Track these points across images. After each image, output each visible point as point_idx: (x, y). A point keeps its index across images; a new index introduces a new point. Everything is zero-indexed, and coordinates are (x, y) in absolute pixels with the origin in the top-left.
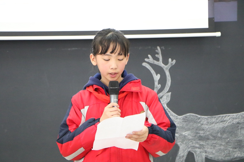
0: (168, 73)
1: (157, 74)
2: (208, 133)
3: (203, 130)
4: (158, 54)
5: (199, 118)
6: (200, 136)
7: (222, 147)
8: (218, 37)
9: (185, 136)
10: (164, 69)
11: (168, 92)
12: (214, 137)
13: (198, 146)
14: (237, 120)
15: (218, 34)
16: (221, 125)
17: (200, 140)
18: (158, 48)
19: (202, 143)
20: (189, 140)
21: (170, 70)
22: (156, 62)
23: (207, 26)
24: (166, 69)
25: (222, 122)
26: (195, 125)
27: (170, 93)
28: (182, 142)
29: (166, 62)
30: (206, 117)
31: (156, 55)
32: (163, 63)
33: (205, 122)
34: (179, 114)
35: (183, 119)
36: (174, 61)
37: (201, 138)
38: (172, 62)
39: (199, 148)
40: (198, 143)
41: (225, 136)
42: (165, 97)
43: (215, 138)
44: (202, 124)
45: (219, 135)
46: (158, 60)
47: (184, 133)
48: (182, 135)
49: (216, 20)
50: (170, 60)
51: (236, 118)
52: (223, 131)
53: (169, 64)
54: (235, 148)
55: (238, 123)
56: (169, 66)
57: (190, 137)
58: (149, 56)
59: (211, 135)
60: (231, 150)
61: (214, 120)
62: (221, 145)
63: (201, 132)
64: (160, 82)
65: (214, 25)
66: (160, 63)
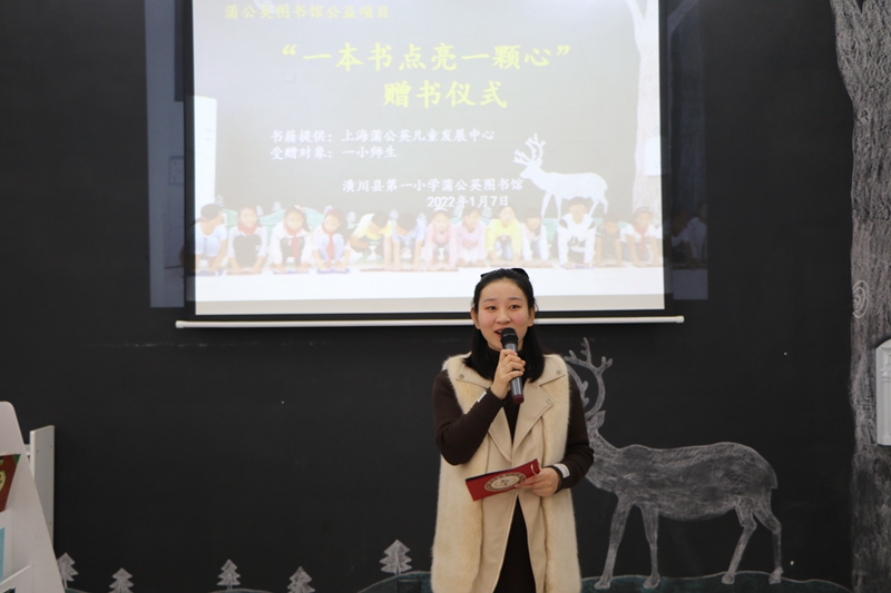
0: (600, 380)
1: (583, 382)
2: (663, 476)
3: (656, 471)
4: (584, 349)
5: (650, 452)
6: (651, 481)
7: (686, 499)
8: (680, 324)
9: (627, 481)
10: (595, 373)
11: (601, 410)
12: (672, 482)
13: (647, 496)
14: (709, 456)
15: (680, 319)
16: (683, 464)
17: (651, 487)
18: (585, 339)
19: (654, 492)
20: (634, 487)
21: (604, 376)
22: (581, 363)
23: (661, 306)
24: (598, 372)
25: (685, 458)
26: (643, 464)
27: (603, 413)
28: (623, 490)
29: (597, 363)
30: (661, 450)
31: (582, 352)
32: (593, 363)
33: (659, 459)
34: (619, 446)
35: (625, 453)
36: (611, 361)
37: (653, 485)
38: (606, 362)
39: (649, 500)
40: (647, 492)
41: (690, 481)
42: (595, 418)
43: (675, 484)
44: (654, 462)
45: (681, 479)
46: (584, 358)
47: (625, 477)
48: (622, 479)
49: (676, 298)
50: (604, 359)
51: (708, 453)
52: (687, 473)
53: (603, 366)
54: (706, 500)
55: (711, 460)
56: (602, 368)
57: (636, 483)
58: (571, 352)
59: (668, 479)
60: (700, 502)
61: (673, 455)
62: (684, 495)
63: (653, 474)
64: (588, 394)
65: (672, 304)
66: (589, 364)
